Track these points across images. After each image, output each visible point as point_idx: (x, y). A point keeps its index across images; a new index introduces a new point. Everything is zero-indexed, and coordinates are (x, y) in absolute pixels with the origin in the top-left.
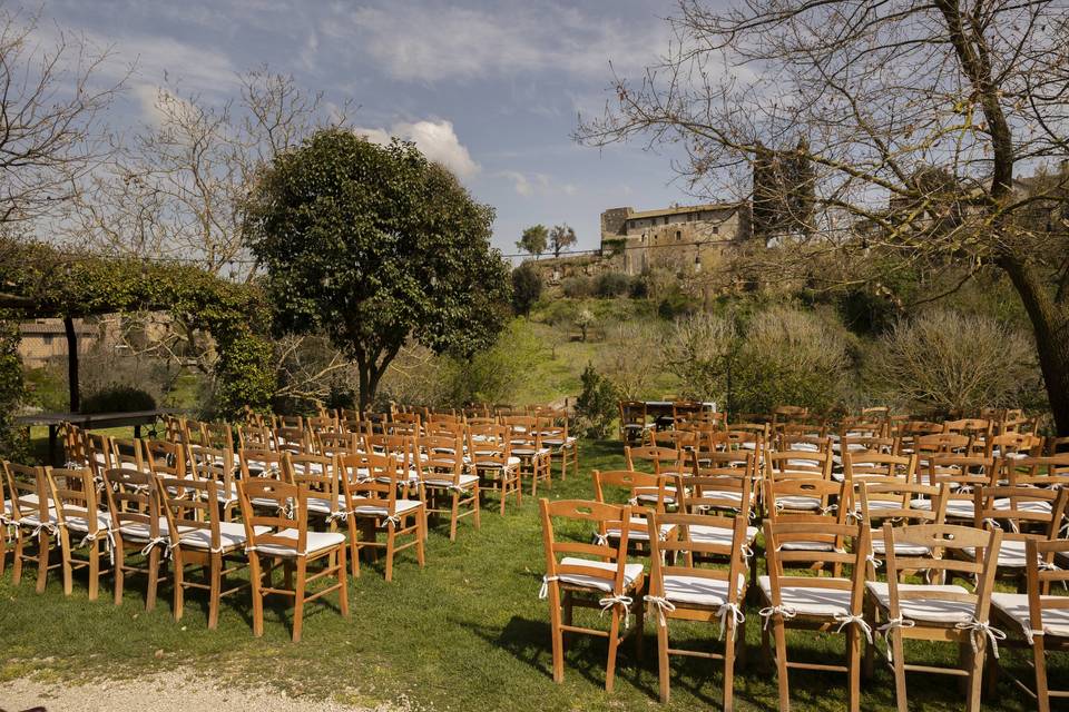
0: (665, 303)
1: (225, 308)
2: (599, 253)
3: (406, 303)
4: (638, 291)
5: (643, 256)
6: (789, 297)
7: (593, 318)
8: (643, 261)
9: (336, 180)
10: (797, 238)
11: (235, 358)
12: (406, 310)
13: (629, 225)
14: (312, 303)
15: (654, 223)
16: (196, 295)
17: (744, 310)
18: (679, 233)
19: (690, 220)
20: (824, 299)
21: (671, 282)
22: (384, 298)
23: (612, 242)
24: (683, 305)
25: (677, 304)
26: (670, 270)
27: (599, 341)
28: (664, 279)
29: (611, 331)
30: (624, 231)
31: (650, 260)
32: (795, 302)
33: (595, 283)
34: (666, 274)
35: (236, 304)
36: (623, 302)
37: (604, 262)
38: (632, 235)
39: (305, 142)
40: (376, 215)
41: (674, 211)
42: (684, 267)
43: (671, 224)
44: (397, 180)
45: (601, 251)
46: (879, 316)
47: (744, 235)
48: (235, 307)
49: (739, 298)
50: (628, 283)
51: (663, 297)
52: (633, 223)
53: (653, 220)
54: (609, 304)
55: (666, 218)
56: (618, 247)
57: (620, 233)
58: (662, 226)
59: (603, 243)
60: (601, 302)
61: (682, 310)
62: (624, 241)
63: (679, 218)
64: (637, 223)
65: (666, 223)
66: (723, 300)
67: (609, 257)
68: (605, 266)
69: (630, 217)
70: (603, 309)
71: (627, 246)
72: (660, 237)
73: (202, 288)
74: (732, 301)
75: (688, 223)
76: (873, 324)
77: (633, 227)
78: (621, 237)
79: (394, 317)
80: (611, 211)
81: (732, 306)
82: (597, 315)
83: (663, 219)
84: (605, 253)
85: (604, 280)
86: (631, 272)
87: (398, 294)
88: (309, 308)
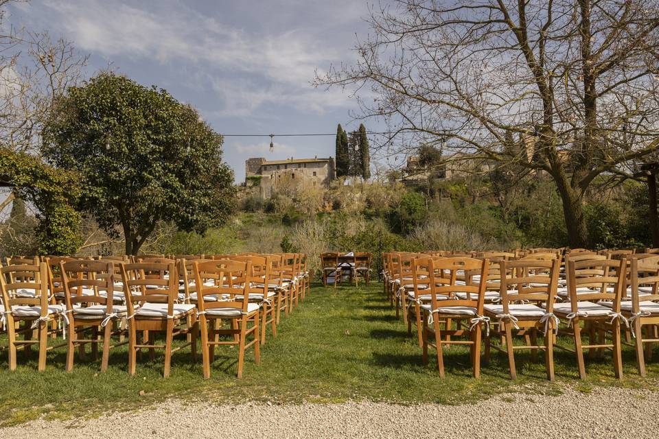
0: (286, 216)
1: (51, 183)
2: (245, 185)
3: (171, 192)
4: (270, 208)
5: (272, 188)
6: (358, 214)
7: (242, 224)
8: (272, 191)
9: (118, 106)
10: (359, 179)
11: (55, 222)
12: (171, 196)
13: (263, 169)
14: (100, 190)
15: (278, 168)
16: (32, 171)
17: (332, 220)
18: (293, 175)
19: (300, 167)
20: (377, 215)
21: (289, 203)
22: (155, 188)
23: (253, 178)
24: (296, 217)
25: (293, 217)
26: (288, 196)
27: (245, 239)
28: (286, 201)
29: (254, 232)
30: (260, 172)
31: (276, 190)
32: (362, 216)
33: (242, 203)
34: (287, 198)
35: (59, 182)
36: (260, 215)
37: (248, 190)
38: (265, 175)
39: (93, 80)
40: (150, 132)
41: (290, 161)
42: (296, 195)
43: (288, 169)
44: (164, 110)
45: (245, 184)
46: (406, 225)
47: (331, 177)
48: (59, 184)
49: (330, 213)
50: (263, 204)
51: (284, 212)
52: (266, 167)
53: (278, 166)
54: (251, 216)
55: (286, 165)
56: (256, 181)
57: (257, 173)
58: (283, 170)
59: (247, 179)
60: (246, 214)
61: (296, 220)
62: (260, 178)
63: (293, 166)
64: (268, 167)
65: (286, 168)
66: (320, 215)
67: (250, 188)
68: (248, 193)
69: (264, 163)
70: (248, 219)
71: (262, 181)
72: (282, 176)
73: (36, 167)
74: (326, 216)
75: (299, 169)
76: (403, 229)
77: (265, 169)
78: (258, 176)
79: (163, 201)
80: (251, 159)
81: (326, 218)
82: (244, 222)
83: (284, 166)
84: (248, 184)
85: (248, 201)
86: (265, 197)
87: (165, 185)
88: (97, 193)
